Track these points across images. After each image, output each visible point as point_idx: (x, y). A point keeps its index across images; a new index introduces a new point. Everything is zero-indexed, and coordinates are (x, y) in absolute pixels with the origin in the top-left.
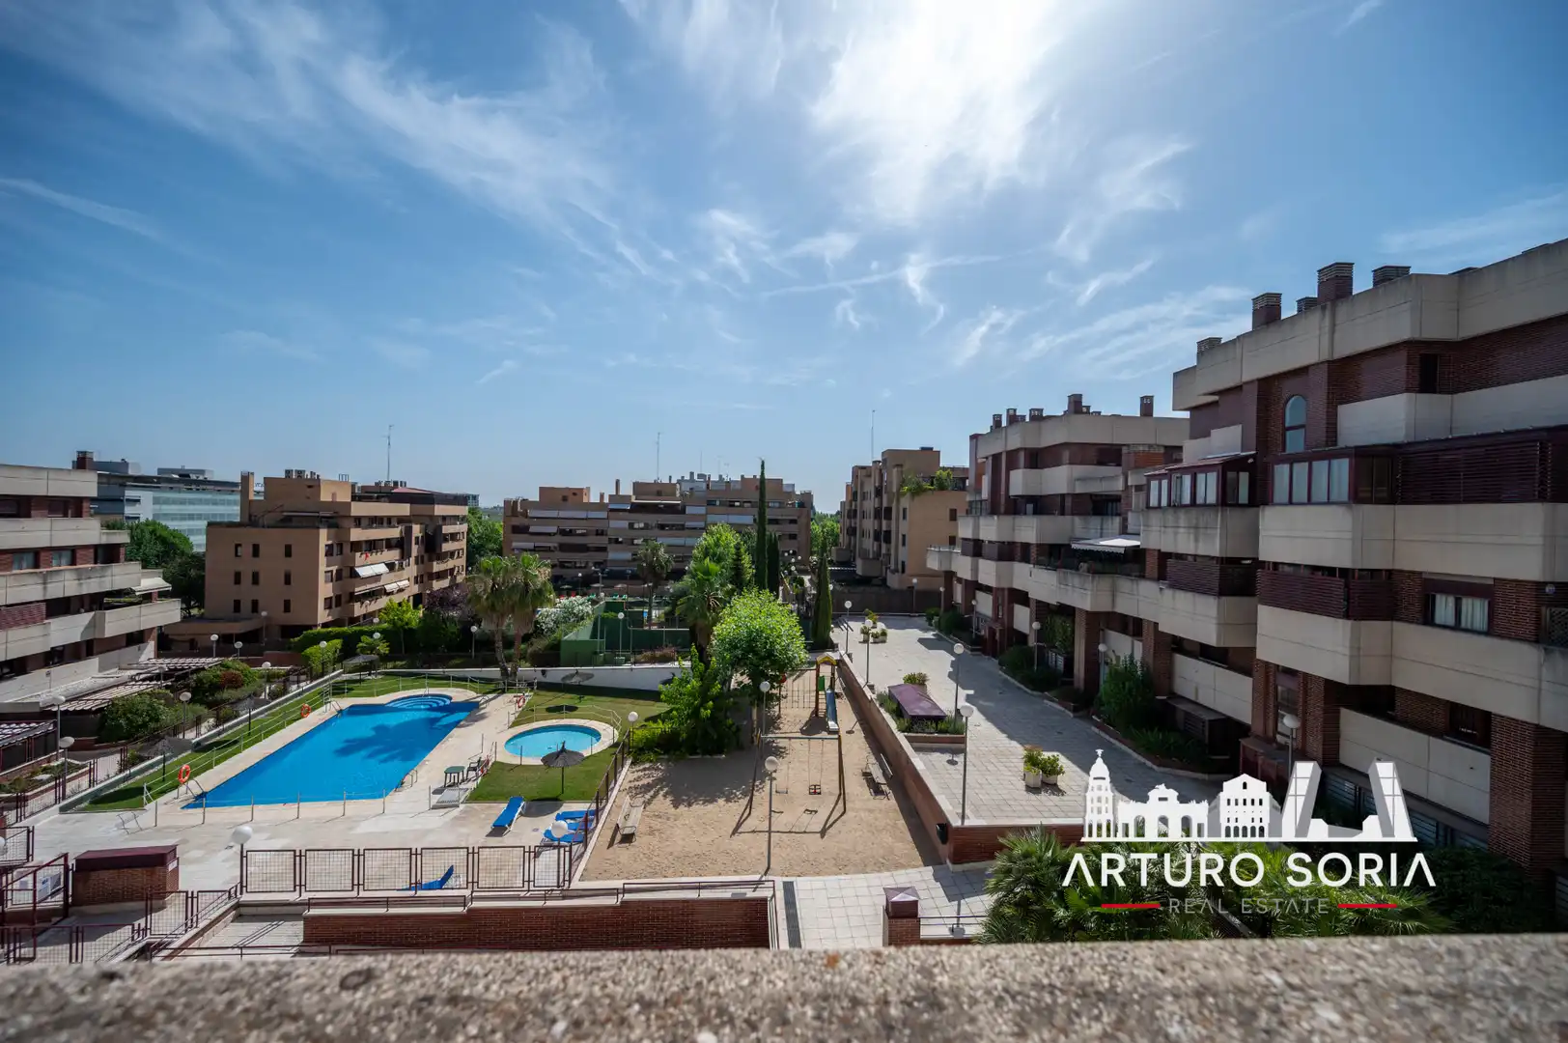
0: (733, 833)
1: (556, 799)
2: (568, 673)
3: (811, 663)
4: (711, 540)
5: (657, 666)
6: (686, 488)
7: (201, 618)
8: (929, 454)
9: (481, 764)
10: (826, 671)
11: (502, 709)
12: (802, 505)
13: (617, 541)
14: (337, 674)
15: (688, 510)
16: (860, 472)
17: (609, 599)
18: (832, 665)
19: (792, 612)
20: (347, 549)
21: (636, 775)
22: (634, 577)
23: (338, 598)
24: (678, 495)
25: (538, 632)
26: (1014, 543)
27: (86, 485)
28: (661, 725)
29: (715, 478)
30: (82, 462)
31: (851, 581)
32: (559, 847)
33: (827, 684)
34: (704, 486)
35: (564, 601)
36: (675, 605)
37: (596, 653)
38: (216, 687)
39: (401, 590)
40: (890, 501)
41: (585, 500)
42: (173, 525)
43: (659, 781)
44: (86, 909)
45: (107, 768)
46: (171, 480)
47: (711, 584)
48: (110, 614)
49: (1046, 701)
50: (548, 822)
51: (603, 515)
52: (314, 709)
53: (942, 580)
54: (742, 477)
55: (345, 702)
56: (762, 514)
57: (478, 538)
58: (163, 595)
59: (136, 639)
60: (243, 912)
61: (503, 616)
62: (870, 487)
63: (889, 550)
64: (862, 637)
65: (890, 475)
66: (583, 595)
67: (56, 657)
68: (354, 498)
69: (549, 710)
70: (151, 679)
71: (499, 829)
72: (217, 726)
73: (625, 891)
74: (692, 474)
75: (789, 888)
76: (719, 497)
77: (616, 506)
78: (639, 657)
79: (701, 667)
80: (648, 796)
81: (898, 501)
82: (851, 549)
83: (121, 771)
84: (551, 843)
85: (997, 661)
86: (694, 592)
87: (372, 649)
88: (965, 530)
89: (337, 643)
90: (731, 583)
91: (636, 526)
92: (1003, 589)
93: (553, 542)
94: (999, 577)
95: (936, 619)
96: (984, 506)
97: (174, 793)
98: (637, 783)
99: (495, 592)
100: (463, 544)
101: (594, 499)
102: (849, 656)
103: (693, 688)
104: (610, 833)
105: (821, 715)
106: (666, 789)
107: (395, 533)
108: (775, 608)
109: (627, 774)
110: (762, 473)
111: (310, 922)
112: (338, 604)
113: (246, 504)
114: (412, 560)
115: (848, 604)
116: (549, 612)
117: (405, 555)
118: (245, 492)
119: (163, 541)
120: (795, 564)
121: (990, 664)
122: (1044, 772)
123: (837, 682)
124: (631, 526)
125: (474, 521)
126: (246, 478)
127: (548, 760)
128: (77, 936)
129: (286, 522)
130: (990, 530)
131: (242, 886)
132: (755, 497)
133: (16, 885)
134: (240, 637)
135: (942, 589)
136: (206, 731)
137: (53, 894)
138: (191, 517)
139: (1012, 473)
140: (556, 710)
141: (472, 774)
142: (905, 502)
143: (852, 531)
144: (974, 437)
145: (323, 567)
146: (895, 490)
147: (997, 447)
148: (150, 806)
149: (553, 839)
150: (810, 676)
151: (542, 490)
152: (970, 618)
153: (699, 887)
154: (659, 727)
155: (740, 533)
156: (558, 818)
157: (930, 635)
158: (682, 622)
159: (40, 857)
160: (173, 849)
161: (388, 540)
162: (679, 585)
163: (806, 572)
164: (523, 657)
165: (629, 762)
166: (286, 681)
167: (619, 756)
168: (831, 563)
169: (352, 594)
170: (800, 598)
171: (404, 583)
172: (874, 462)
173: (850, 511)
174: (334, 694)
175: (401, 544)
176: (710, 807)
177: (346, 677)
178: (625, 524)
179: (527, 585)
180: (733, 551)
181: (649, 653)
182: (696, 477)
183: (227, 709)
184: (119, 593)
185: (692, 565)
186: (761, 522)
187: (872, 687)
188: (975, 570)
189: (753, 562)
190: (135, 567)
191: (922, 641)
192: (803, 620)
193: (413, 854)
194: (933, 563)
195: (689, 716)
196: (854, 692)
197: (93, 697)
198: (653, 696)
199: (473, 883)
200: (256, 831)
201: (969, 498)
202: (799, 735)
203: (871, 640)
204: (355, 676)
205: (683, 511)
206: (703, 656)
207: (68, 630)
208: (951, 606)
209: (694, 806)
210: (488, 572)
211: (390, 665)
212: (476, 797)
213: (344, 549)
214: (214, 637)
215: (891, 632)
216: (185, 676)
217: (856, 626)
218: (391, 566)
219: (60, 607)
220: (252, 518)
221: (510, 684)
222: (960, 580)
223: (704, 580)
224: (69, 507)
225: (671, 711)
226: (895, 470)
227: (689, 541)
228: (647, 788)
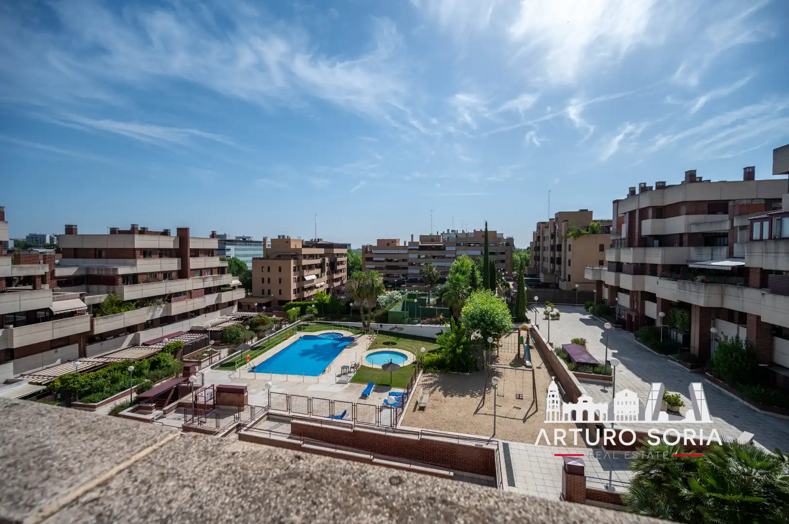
0: (475, 413)
1: (388, 385)
2: (391, 327)
3: (515, 329)
4: (459, 263)
5: (433, 326)
6: (445, 237)
7: (252, 296)
8: (586, 214)
9: (356, 366)
10: (524, 333)
11: (364, 341)
12: (507, 244)
13: (412, 264)
14: (299, 322)
15: (447, 249)
16: (541, 226)
17: (410, 292)
18: (527, 331)
19: (503, 301)
20: (301, 268)
21: (425, 378)
22: (421, 282)
23: (298, 289)
24: (441, 241)
25: (378, 307)
26: (645, 264)
27: (214, 244)
28: (436, 355)
29: (460, 232)
30: (213, 235)
31: (537, 285)
32: (391, 408)
33: (525, 341)
34: (455, 236)
35: (389, 293)
36: (441, 296)
37: (404, 318)
38: (258, 324)
39: (321, 286)
40: (560, 240)
41: (397, 245)
42: (241, 259)
43: (435, 383)
44: (220, 406)
45: (224, 353)
46: (240, 241)
47: (460, 286)
48: (223, 294)
49: (669, 361)
50: (385, 396)
51: (406, 252)
52: (291, 336)
53: (595, 285)
54: (475, 230)
55: (302, 334)
56: (486, 250)
57: (352, 263)
58: (239, 287)
59: (231, 304)
60: (270, 417)
61: (363, 299)
62: (548, 233)
63: (560, 268)
64: (544, 316)
65: (560, 227)
66: (398, 290)
67: (208, 310)
68: (304, 246)
69: (384, 343)
70: (236, 320)
71: (364, 396)
72: (258, 340)
73: (422, 434)
74: (448, 230)
75: (506, 446)
76: (462, 241)
77: (412, 247)
78: (424, 321)
79: (457, 327)
80: (431, 389)
81: (566, 241)
82: (536, 267)
83: (228, 355)
84: (386, 405)
85: (633, 334)
86: (451, 290)
87: (311, 311)
88: (610, 256)
89: (299, 308)
90: (470, 285)
91: (421, 257)
92: (637, 291)
93: (384, 265)
94: (634, 285)
95: (591, 308)
96: (623, 242)
97: (245, 366)
98: (425, 382)
99: (360, 288)
100: (345, 266)
101: (402, 244)
102: (537, 326)
103: (452, 338)
104: (414, 405)
105: (521, 357)
106: (440, 387)
107: (318, 261)
108: (494, 299)
109: (420, 377)
110: (486, 229)
111: (294, 426)
112: (298, 292)
113: (265, 250)
114: (326, 273)
115: (536, 298)
116: (383, 298)
117: (323, 271)
118: (264, 245)
119: (238, 265)
120: (504, 276)
121: (629, 336)
122: (669, 403)
123: (531, 340)
124: (419, 257)
125: (350, 256)
126: (265, 239)
127: (385, 367)
128: (218, 417)
129: (279, 257)
130: (628, 256)
131: (269, 406)
132: (483, 241)
133: (200, 394)
134: (265, 305)
135: (595, 291)
136: (253, 342)
137: (211, 399)
138: (246, 256)
139: (643, 222)
140: (387, 344)
141: (352, 370)
142: (570, 241)
143: (537, 258)
144: (616, 202)
145: (292, 276)
146: (563, 234)
147: (633, 206)
148: (238, 370)
149: (388, 404)
150: (514, 337)
151: (378, 241)
152: (614, 308)
153: (458, 438)
154: (436, 356)
155: (474, 259)
156: (390, 394)
157: (587, 317)
158: (445, 304)
159: (207, 385)
160: (246, 388)
161: (316, 264)
162: (444, 286)
163: (510, 280)
164: (372, 318)
165: (422, 372)
166: (280, 323)
167: (417, 368)
168: (525, 276)
169: (303, 288)
170: (507, 294)
171: (322, 283)
172: (550, 219)
173: (536, 247)
174: (298, 330)
175: (321, 266)
176: (462, 398)
177: (302, 323)
178: (416, 256)
179: (373, 285)
180: (471, 269)
181: (429, 319)
182: (450, 232)
183: (261, 334)
184: (225, 286)
185: (450, 276)
186: (486, 254)
187: (551, 344)
188: (618, 280)
189: (481, 275)
190: (230, 276)
191: (582, 320)
192: (510, 305)
193: (332, 403)
194: (589, 276)
195: (450, 352)
196: (540, 346)
197: (219, 326)
198: (432, 340)
199: (354, 419)
200: (274, 384)
201: (612, 237)
202: (509, 367)
203: (550, 318)
204: (305, 323)
205: (444, 249)
206: (458, 323)
207: (211, 300)
208: (601, 301)
209: (454, 397)
210: (356, 279)
211: (318, 319)
212: (355, 380)
213: (300, 268)
214: (256, 304)
215: (561, 314)
216: (247, 320)
217: (541, 310)
218: (317, 276)
219: (208, 291)
220: (267, 257)
221: (366, 330)
222: (607, 286)
223: (456, 284)
224: (209, 253)
225: (441, 348)
226: (563, 224)
227: (448, 264)
228: (431, 385)
